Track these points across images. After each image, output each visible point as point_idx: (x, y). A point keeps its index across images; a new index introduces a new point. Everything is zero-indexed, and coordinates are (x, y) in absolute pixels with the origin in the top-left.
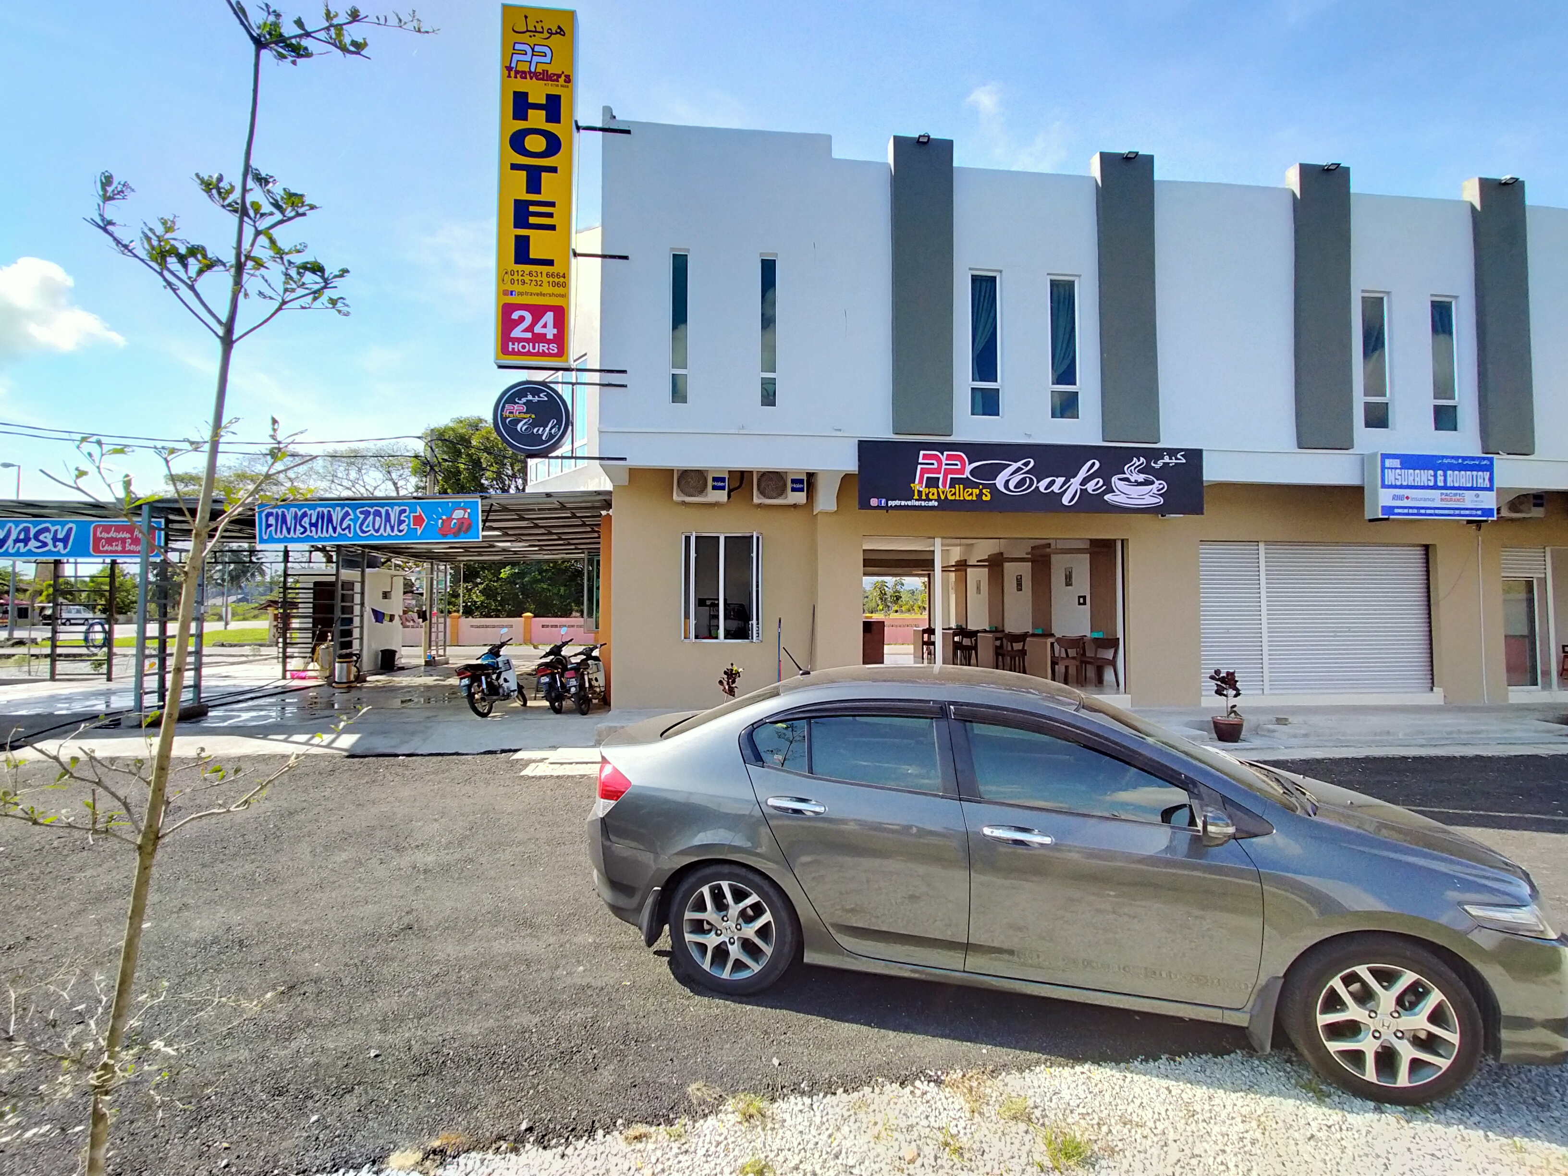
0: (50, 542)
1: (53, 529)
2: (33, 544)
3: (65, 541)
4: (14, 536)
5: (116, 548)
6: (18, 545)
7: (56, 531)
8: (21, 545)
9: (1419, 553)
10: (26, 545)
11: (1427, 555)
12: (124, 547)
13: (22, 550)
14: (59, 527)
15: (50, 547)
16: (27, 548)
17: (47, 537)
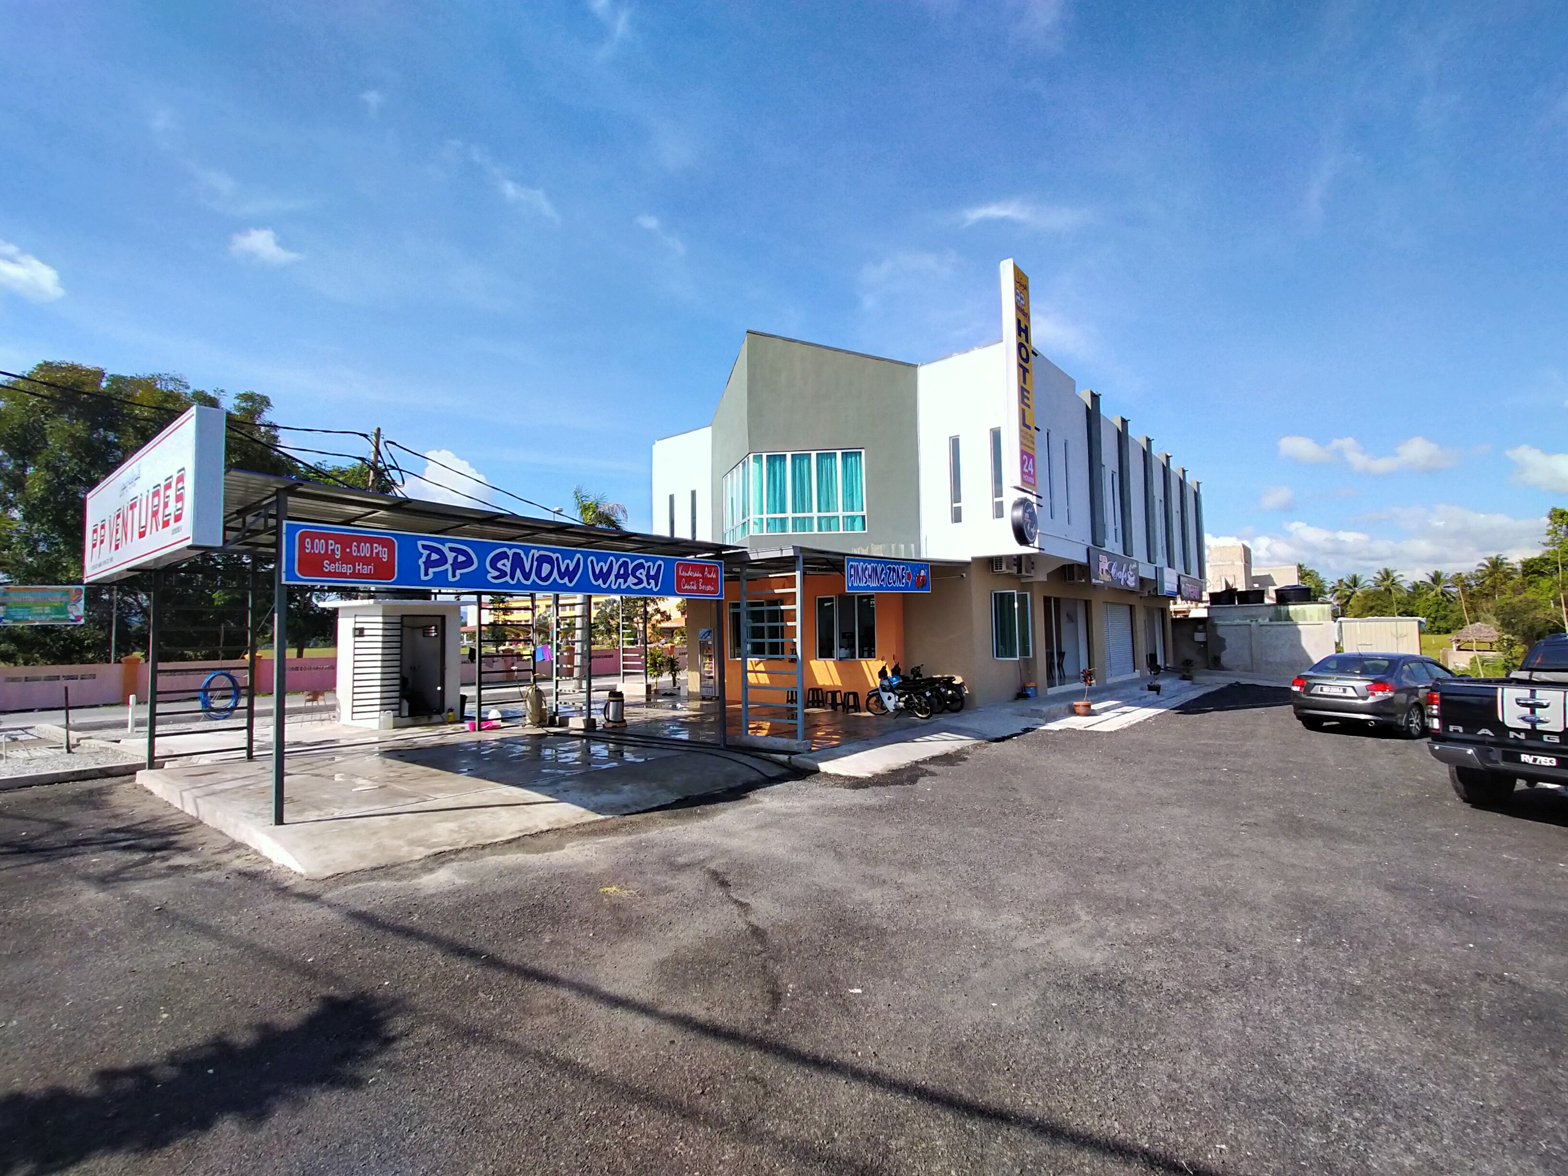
0: (645, 579)
1: (646, 565)
2: (631, 580)
3: (656, 578)
4: (615, 571)
5: (692, 587)
6: (619, 580)
7: (649, 567)
8: (622, 580)
9: (1128, 607)
10: (625, 582)
11: (1131, 609)
12: (698, 586)
13: (623, 587)
14: (650, 563)
15: (645, 584)
16: (626, 584)
17: (642, 574)
